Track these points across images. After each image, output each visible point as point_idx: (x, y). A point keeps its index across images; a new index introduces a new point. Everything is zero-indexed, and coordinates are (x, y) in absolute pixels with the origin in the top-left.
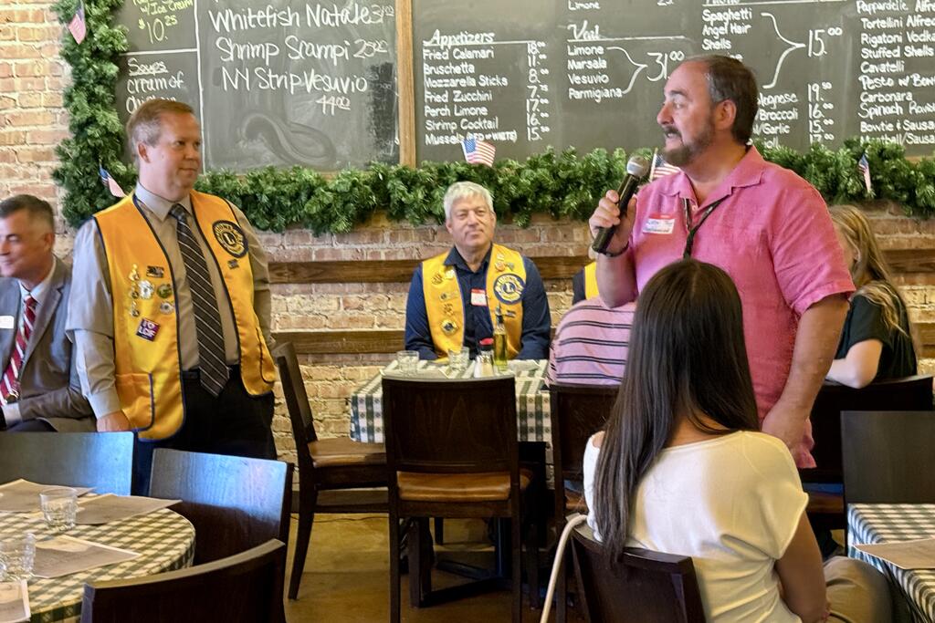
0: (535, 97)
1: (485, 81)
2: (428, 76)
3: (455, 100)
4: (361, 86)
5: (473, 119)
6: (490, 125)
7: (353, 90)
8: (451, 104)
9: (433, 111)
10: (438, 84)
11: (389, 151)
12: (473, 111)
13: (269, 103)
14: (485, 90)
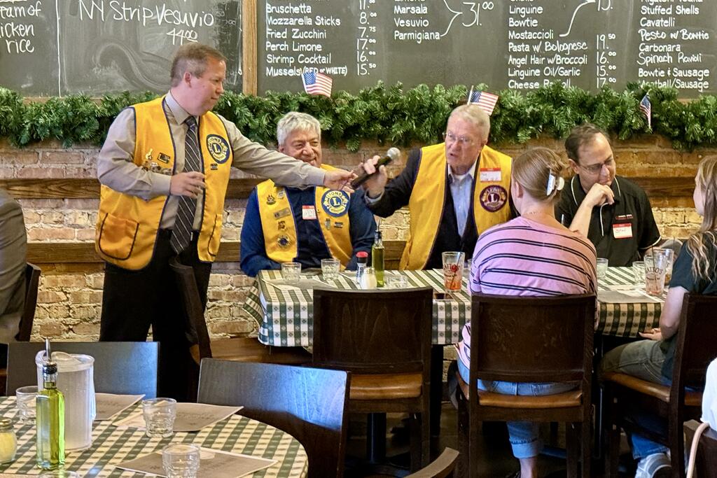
0: (364, 37)
1: (320, 21)
2: (270, 14)
3: (293, 37)
4: (208, 21)
5: (309, 54)
6: (324, 60)
7: (201, 25)
8: (289, 40)
9: (273, 46)
10: (279, 22)
11: (232, 81)
12: (308, 48)
13: (123, 34)
14: (321, 29)
